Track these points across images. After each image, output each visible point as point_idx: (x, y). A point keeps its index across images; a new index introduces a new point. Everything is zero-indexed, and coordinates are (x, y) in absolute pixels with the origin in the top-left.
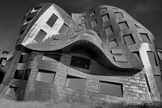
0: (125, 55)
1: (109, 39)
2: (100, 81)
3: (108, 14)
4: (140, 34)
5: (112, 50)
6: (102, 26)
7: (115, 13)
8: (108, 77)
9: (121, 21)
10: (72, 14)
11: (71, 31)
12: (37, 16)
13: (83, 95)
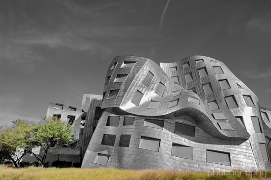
0: (230, 122)
1: (207, 99)
2: (207, 150)
3: (205, 68)
4: (243, 95)
5: (214, 114)
6: (198, 82)
7: (214, 67)
8: (215, 146)
9: (221, 79)
10: (161, 64)
11: (168, 91)
12: (131, 73)
13: (191, 165)
